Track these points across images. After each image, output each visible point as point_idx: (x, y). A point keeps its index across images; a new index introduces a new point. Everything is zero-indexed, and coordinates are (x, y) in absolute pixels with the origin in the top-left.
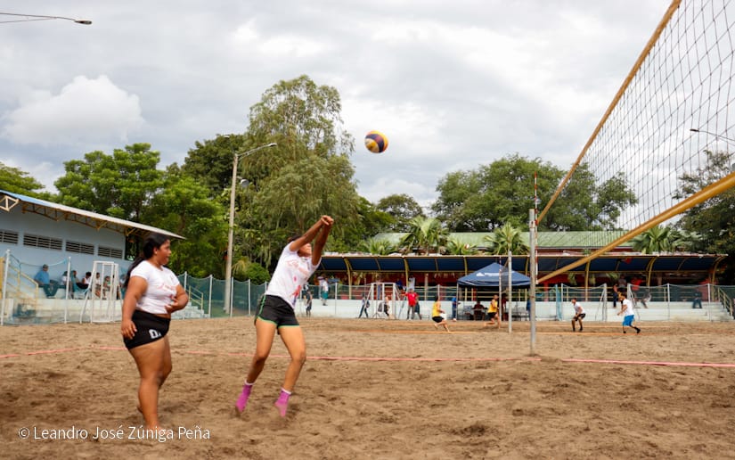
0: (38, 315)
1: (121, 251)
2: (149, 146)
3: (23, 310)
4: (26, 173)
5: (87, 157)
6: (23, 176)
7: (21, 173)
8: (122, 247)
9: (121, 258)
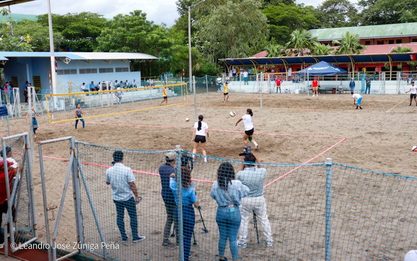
0: (86, 104)
1: (128, 68)
2: (141, 11)
3: (80, 102)
4: (102, 16)
5: (114, 18)
6: (101, 17)
7: (100, 16)
8: (129, 67)
9: (128, 71)
